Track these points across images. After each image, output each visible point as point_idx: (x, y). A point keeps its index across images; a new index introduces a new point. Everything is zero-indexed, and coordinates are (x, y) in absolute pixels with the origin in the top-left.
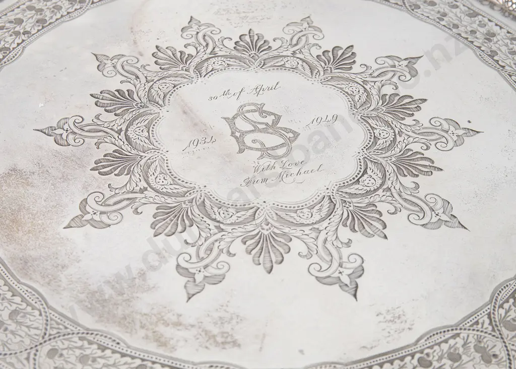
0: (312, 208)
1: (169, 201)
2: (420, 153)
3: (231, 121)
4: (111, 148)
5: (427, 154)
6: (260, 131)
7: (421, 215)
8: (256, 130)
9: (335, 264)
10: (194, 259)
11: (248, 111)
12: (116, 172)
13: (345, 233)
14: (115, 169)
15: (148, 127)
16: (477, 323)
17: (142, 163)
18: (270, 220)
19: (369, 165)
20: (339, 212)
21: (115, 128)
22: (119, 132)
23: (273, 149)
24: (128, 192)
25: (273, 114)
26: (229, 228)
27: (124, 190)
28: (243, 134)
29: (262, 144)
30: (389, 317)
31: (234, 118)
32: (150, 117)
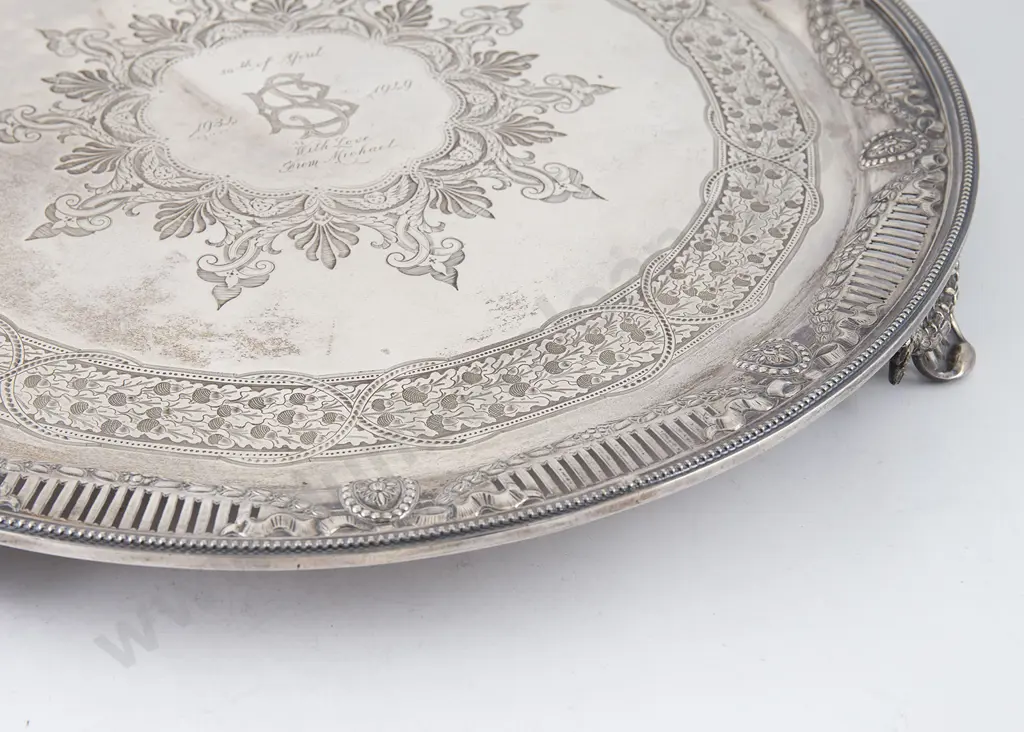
0: (384, 190)
1: (177, 197)
2: (533, 118)
3: (257, 97)
4: (82, 142)
5: (542, 118)
6: (301, 105)
7: (540, 188)
8: (294, 104)
9: (424, 252)
10: (222, 261)
11: (281, 84)
12: (95, 168)
13: (434, 216)
14: (93, 165)
15: (134, 112)
16: (623, 300)
17: (132, 155)
18: (325, 208)
19: (462, 135)
20: (425, 192)
21: (85, 117)
22: (92, 121)
23: (321, 125)
24: (115, 192)
25: (316, 85)
26: (269, 223)
27: (110, 189)
28: (276, 110)
29: (305, 120)
30: (503, 304)
31: (261, 92)
32: (136, 101)
